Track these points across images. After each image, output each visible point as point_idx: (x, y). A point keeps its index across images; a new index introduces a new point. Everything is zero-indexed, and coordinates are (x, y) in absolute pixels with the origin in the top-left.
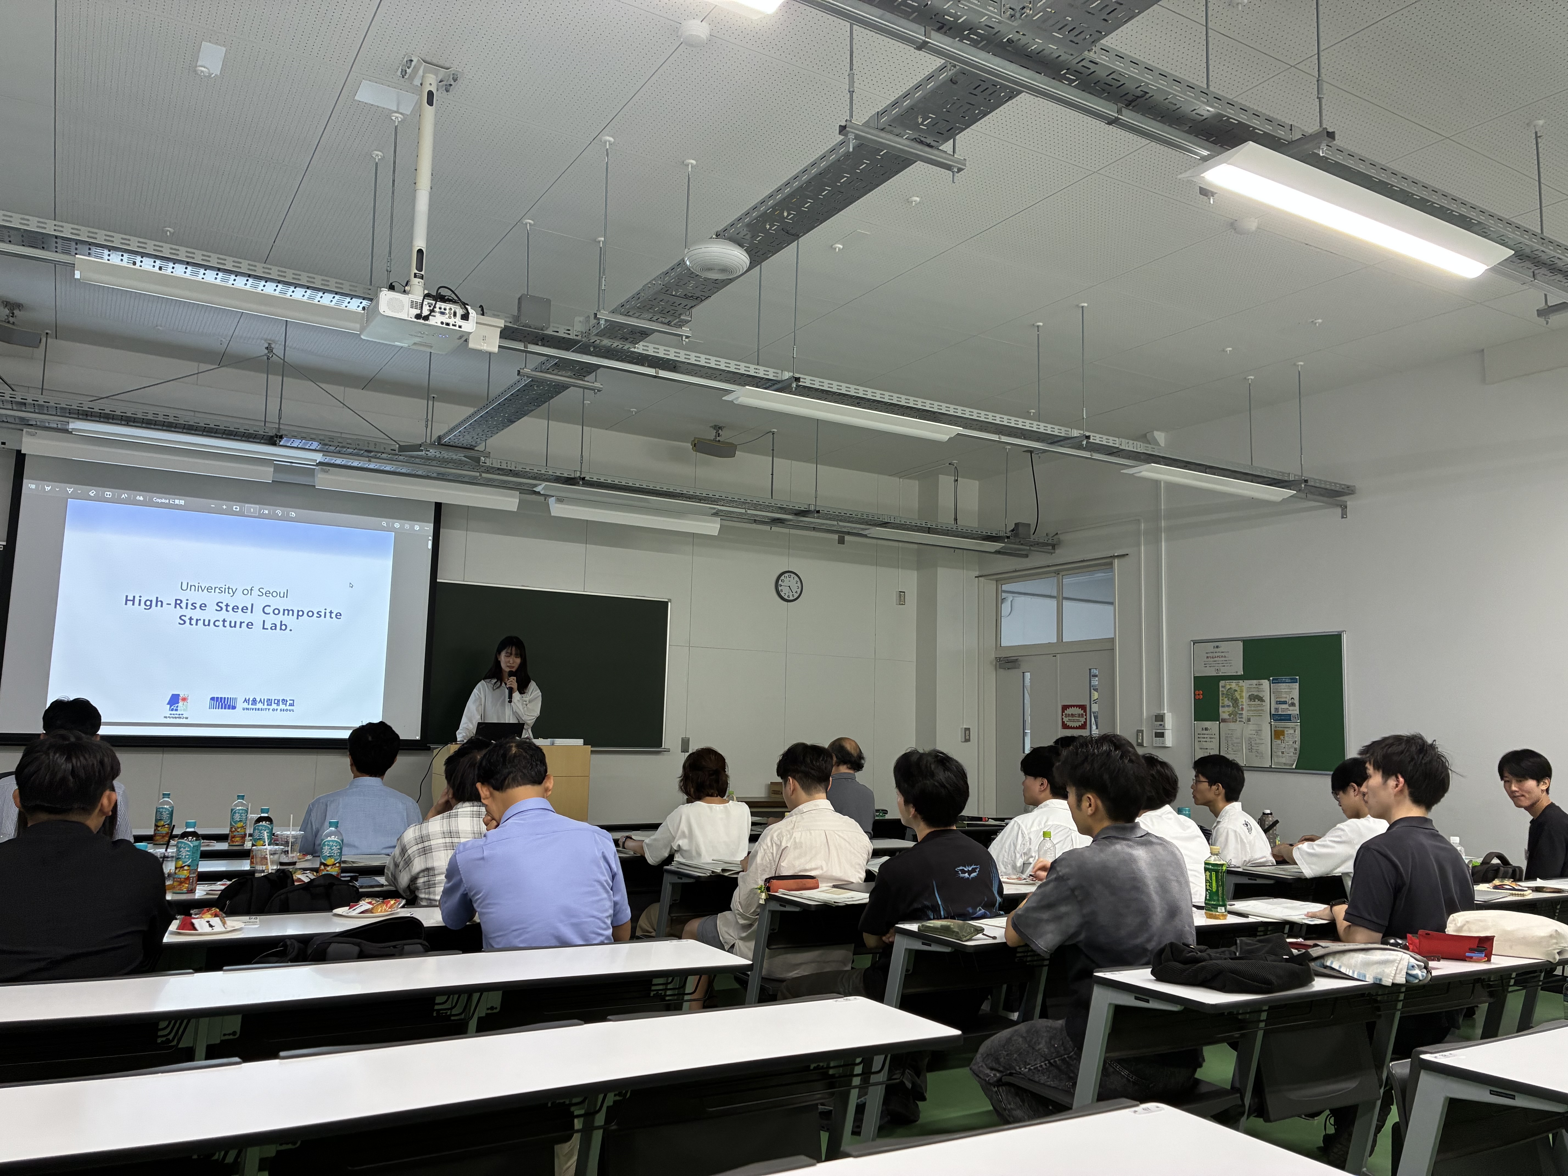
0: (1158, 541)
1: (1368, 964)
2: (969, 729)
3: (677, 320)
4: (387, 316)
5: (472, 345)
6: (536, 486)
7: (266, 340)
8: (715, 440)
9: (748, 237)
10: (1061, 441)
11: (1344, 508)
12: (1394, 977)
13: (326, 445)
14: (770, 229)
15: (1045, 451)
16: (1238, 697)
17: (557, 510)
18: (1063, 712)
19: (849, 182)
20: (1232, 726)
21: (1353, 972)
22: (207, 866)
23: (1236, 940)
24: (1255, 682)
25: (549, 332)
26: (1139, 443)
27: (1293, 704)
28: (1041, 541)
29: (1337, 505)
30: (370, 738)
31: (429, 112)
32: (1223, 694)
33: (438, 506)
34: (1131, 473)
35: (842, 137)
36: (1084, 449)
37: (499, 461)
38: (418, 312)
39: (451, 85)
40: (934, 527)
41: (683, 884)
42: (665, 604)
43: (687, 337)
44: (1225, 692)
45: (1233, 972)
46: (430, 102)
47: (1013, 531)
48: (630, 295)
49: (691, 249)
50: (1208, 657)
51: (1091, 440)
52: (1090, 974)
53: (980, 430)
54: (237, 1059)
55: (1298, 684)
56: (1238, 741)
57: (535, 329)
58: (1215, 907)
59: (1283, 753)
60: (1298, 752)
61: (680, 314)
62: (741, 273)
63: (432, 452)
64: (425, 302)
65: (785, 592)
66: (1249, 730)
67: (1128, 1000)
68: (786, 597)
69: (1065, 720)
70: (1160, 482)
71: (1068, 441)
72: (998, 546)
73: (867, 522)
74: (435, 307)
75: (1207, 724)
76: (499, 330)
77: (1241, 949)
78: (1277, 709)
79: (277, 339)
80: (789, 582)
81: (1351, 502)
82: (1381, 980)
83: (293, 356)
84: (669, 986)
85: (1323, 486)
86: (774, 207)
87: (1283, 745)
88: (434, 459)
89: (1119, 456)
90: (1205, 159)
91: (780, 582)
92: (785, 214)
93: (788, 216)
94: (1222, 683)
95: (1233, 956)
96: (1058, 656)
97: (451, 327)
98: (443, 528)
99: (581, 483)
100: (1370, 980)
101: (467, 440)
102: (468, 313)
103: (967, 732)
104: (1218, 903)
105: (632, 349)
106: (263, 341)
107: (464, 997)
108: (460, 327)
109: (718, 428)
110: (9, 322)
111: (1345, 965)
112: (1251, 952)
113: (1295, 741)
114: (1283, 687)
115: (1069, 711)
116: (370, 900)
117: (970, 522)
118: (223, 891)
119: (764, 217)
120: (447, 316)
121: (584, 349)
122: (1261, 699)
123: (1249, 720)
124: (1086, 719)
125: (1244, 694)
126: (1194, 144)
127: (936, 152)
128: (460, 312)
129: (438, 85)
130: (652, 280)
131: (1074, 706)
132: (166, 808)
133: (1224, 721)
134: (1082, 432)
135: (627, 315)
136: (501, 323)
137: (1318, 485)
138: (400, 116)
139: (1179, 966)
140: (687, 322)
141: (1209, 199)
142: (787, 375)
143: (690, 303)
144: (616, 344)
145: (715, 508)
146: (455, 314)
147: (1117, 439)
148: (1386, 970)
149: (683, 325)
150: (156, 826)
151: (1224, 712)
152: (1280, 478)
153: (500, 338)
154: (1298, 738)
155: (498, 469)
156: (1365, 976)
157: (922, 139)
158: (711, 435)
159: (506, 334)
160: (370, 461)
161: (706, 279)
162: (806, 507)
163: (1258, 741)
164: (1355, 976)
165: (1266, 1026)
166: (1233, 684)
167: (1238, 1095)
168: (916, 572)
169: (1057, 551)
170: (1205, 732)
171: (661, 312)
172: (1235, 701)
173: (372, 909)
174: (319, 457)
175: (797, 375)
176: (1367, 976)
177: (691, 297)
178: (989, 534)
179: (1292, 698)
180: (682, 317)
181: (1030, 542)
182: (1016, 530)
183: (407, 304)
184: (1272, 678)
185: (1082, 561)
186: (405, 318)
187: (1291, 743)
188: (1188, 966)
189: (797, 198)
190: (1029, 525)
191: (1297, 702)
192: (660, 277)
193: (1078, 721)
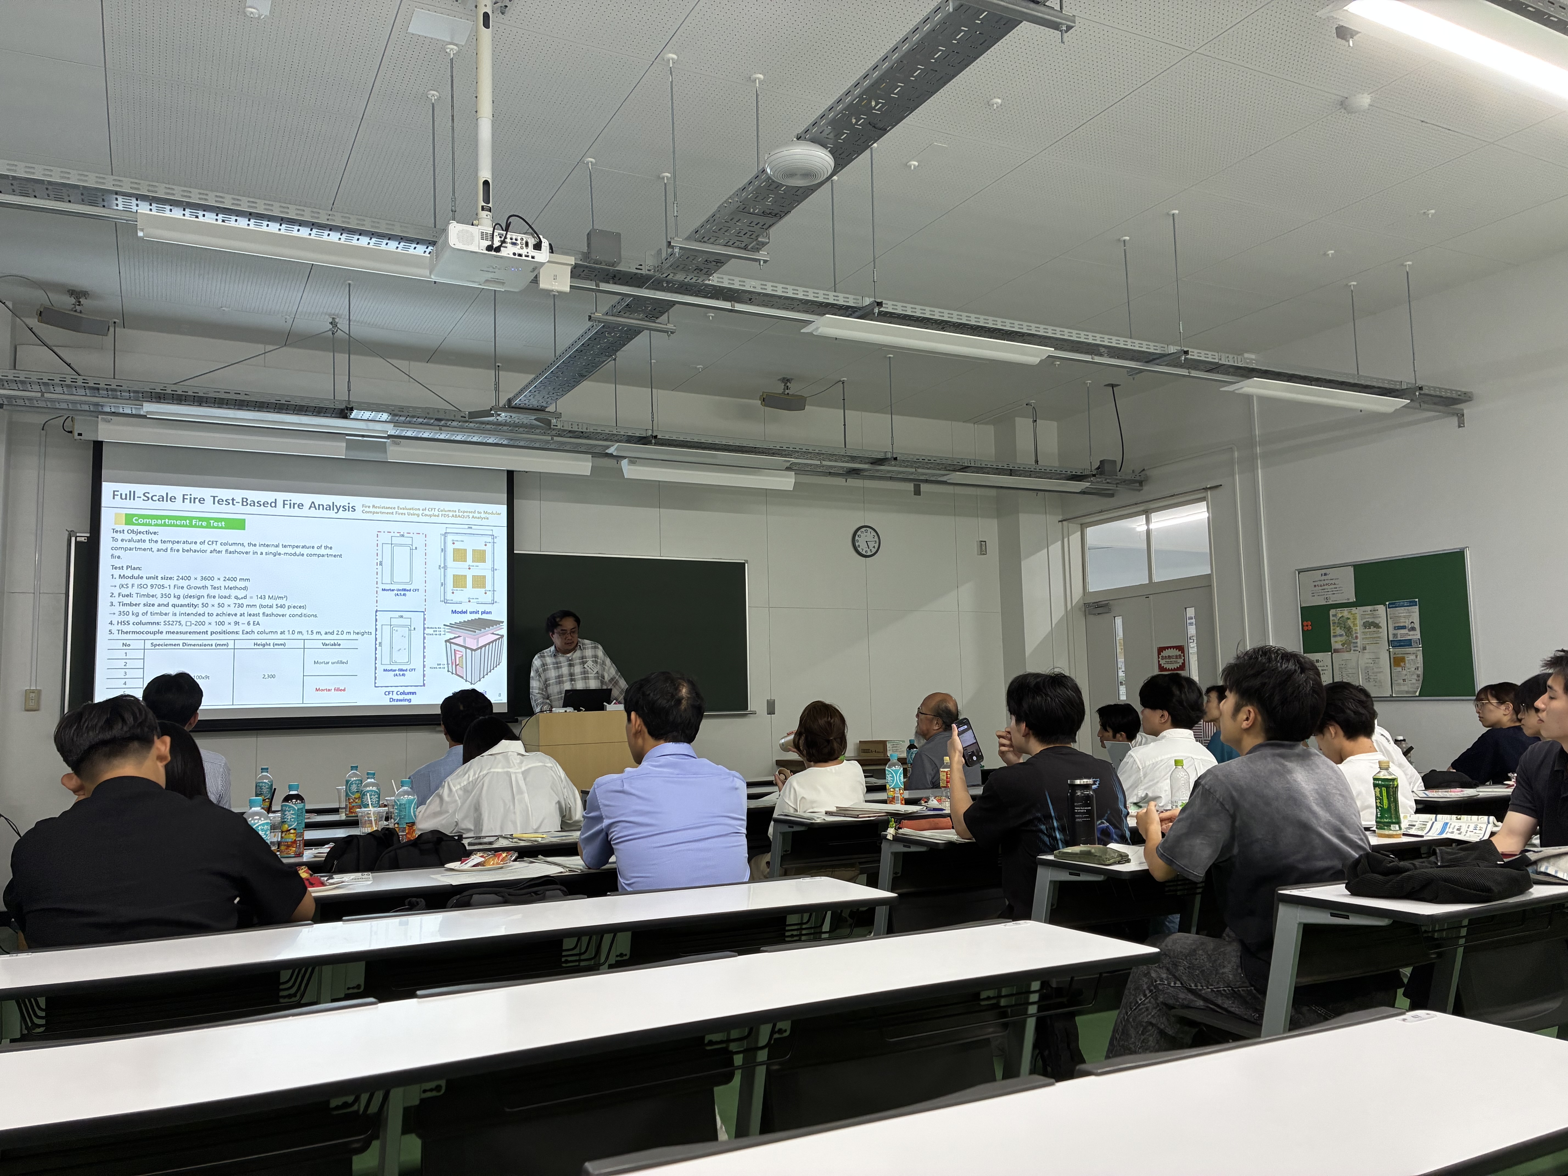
0: (1254, 469)
3: (755, 243)
4: (458, 250)
5: (543, 284)
6: (608, 447)
7: (330, 315)
8: (783, 393)
9: (831, 136)
10: (1158, 359)
11: (1461, 416)
13: (396, 415)
14: (856, 123)
15: (1141, 371)
16: (1352, 625)
17: (630, 471)
18: (1159, 654)
19: (944, 57)
20: (1346, 655)
22: (310, 835)
23: (1436, 852)
24: (1369, 608)
25: (621, 268)
27: (1413, 629)
28: (1128, 478)
29: (1453, 414)
30: (462, 708)
31: (486, 34)
32: (1334, 623)
33: (510, 474)
34: (1231, 390)
36: (1181, 366)
37: (570, 423)
38: (490, 243)
39: (506, 6)
40: (1016, 468)
41: (793, 832)
42: (743, 566)
43: (765, 261)
44: (1337, 622)
45: (1446, 880)
46: (486, 25)
47: (1098, 468)
48: (704, 219)
49: (771, 156)
50: (1315, 586)
51: (1189, 356)
52: (1273, 892)
53: (1073, 350)
54: (372, 1000)
55: (1417, 607)
56: (1354, 671)
57: (606, 266)
59: (1404, 680)
60: (1421, 677)
61: (757, 236)
62: (825, 178)
63: (504, 416)
64: (496, 234)
65: (863, 548)
66: (1365, 659)
67: (1323, 918)
68: (864, 553)
69: (1161, 664)
71: (1165, 358)
72: (1084, 485)
73: (945, 467)
74: (506, 238)
76: (569, 268)
78: (1395, 635)
79: (341, 312)
80: (866, 538)
81: (1468, 410)
83: (358, 331)
85: (1438, 393)
86: (860, 96)
87: (1404, 672)
88: (505, 424)
89: (1218, 372)
91: (857, 538)
92: (873, 103)
93: (876, 106)
94: (1332, 612)
96: (1151, 596)
97: (524, 258)
98: (517, 498)
99: (653, 441)
101: (537, 401)
102: (541, 242)
105: (707, 282)
106: (327, 317)
108: (533, 257)
109: (786, 381)
110: (76, 311)
111: (1561, 870)
112: (1454, 860)
113: (1418, 668)
114: (1401, 612)
115: (1165, 653)
116: (481, 854)
117: (1051, 462)
118: (328, 853)
119: (850, 110)
120: (519, 247)
121: (657, 285)
122: (1377, 626)
123: (1364, 648)
124: (1184, 660)
125: (1358, 622)
127: (1043, 9)
128: (532, 242)
129: (493, 7)
130: (729, 198)
131: (1170, 647)
132: (265, 783)
133: (1336, 651)
134: (1179, 348)
135: (702, 240)
136: (572, 260)
137: (1432, 392)
138: (455, 47)
139: (1380, 877)
140: (764, 244)
141: (1347, 41)
142: (867, 301)
143: (769, 221)
144: (691, 277)
145: (789, 461)
146: (527, 244)
147: (1216, 353)
149: (760, 249)
151: (1336, 642)
152: (1392, 386)
153: (571, 276)
154: (1420, 664)
155: (570, 431)
158: (779, 388)
159: (577, 272)
160: (440, 430)
161: (787, 189)
162: (883, 454)
163: (1375, 670)
165: (1466, 943)
166: (1345, 612)
168: (996, 520)
169: (1145, 488)
171: (738, 234)
172: (1348, 630)
173: (484, 862)
174: (391, 430)
175: (879, 299)
177: (770, 213)
178: (1074, 473)
179: (1412, 622)
180: (759, 239)
181: (1117, 479)
182: (1102, 469)
183: (477, 236)
184: (1387, 603)
185: (1172, 496)
186: (476, 250)
187: (1413, 669)
188: (1391, 877)
189: (886, 83)
190: (1114, 462)
191: (1417, 626)
192: (736, 194)
193: (1176, 662)
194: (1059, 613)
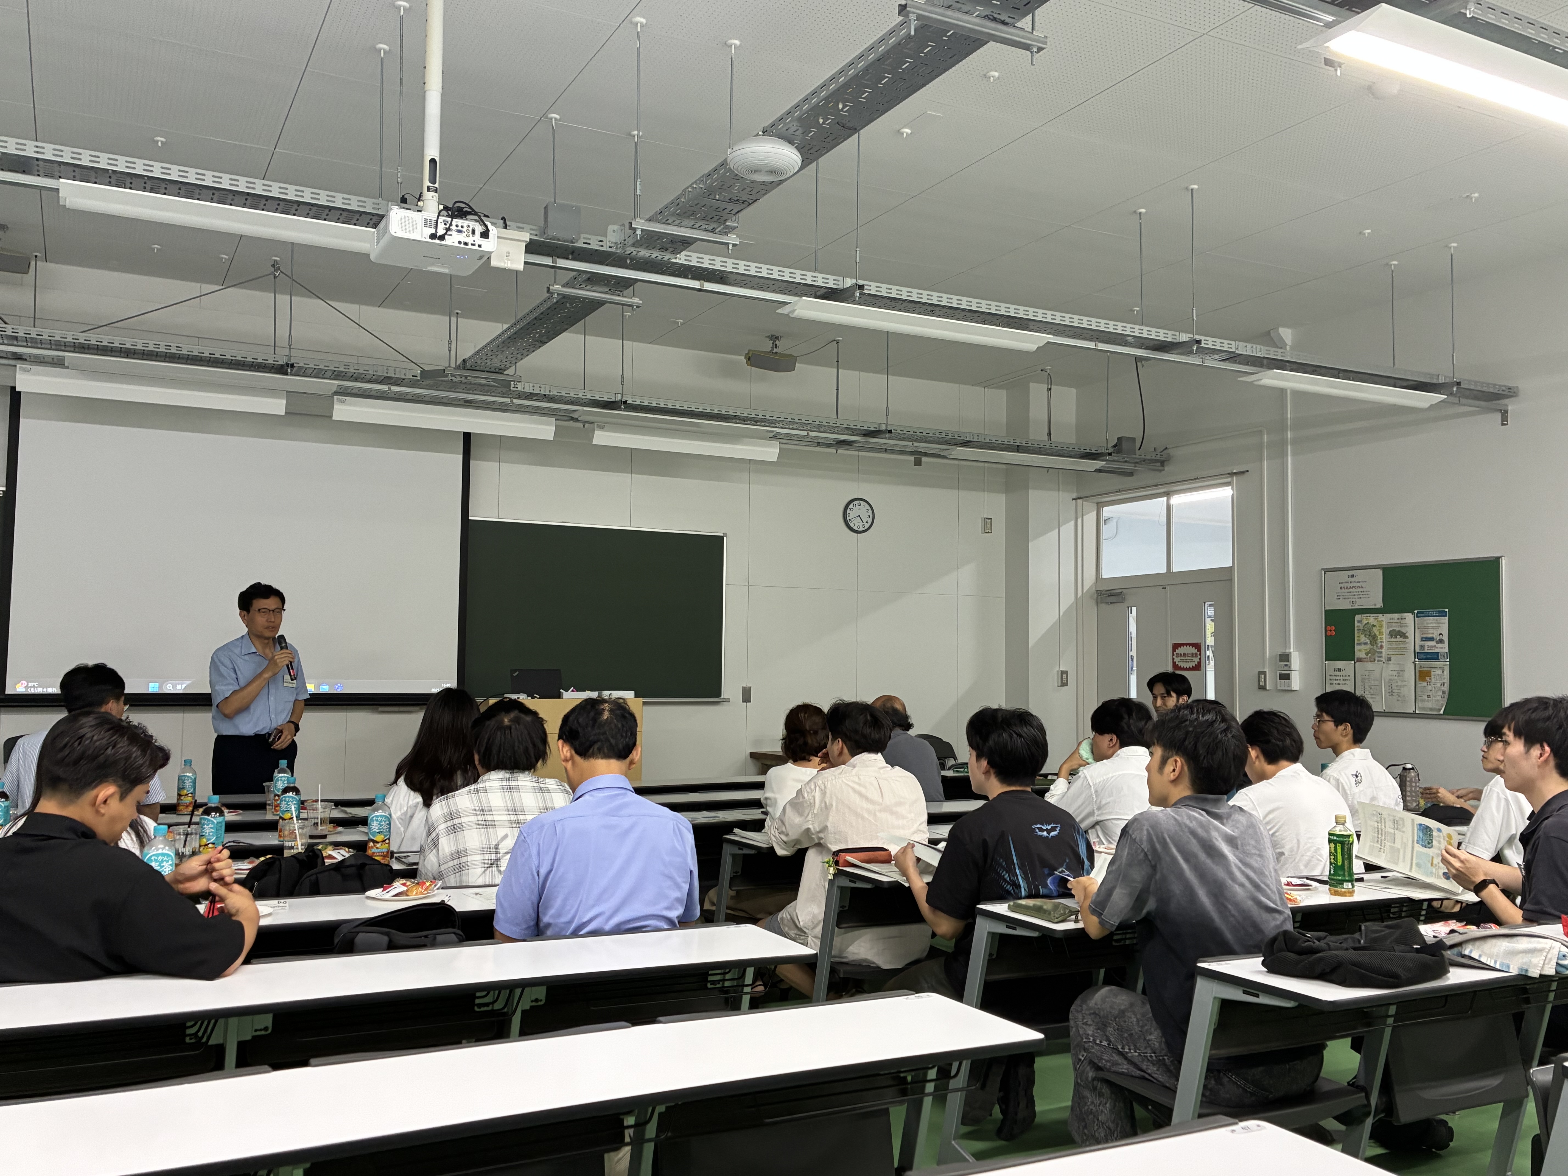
0: (1284, 455)
1: (1513, 953)
2: (1066, 672)
3: (722, 227)
4: (398, 237)
5: (495, 264)
6: (575, 411)
8: (771, 352)
9: (799, 133)
10: (1168, 347)
11: (1504, 413)
12: (1542, 968)
13: (341, 372)
14: (824, 123)
15: (1150, 359)
16: (1377, 633)
17: (600, 437)
18: (1174, 650)
19: (913, 68)
20: (1370, 666)
21: (1495, 962)
23: (1360, 927)
24: (1396, 616)
25: (580, 244)
26: (1259, 347)
27: (1441, 641)
28: (1148, 457)
29: (1496, 411)
32: (1359, 630)
33: (467, 436)
34: (1249, 381)
35: (901, 18)
36: (1195, 355)
37: (532, 385)
38: (433, 231)
40: (1024, 444)
41: (744, 855)
42: (721, 539)
43: (734, 246)
44: (1362, 628)
45: (1356, 963)
47: (1115, 446)
48: (668, 201)
49: (734, 149)
50: (1341, 588)
51: (1203, 345)
52: (1193, 964)
53: (1074, 336)
54: (267, 1067)
55: (1447, 618)
56: (1377, 683)
57: (564, 241)
58: (1341, 882)
59: (1429, 696)
60: (1447, 695)
61: (726, 220)
62: (792, 173)
63: (457, 378)
64: (441, 219)
65: (856, 524)
66: (1389, 670)
67: (1236, 994)
68: (856, 528)
69: (1177, 660)
70: (1286, 390)
71: (1177, 347)
72: (1099, 464)
73: (946, 441)
74: (451, 225)
75: (1340, 664)
76: (524, 244)
77: (1366, 936)
78: (1422, 647)
80: (858, 512)
81: (1513, 407)
82: (1527, 971)
84: (728, 976)
85: (1479, 388)
86: (826, 99)
87: (1430, 687)
88: (460, 385)
89: (1235, 362)
90: (1329, 25)
91: (848, 511)
92: (841, 106)
93: (843, 108)
94: (1358, 617)
95: (1357, 945)
96: (1168, 587)
97: (470, 246)
98: (473, 460)
99: (623, 407)
100: (1514, 971)
101: (496, 363)
102: (488, 230)
103: (1064, 675)
104: (1343, 878)
105: (673, 260)
107: (505, 993)
108: (480, 246)
109: (774, 338)
111: (1486, 954)
112: (1375, 940)
113: (1444, 684)
114: (1430, 621)
115: (1180, 650)
116: (404, 881)
117: (1066, 437)
119: (816, 111)
120: (465, 235)
121: (620, 262)
122: (1404, 635)
123: (1389, 659)
124: (1200, 659)
125: (1384, 630)
126: (1316, 9)
127: (1012, 30)
128: (479, 229)
130: (693, 184)
131: (1186, 644)
133: (1360, 660)
134: (1192, 336)
135: (665, 222)
136: (526, 237)
137: (1472, 387)
138: (406, 4)
139: (1293, 957)
140: (732, 228)
141: (1336, 70)
142: (849, 282)
143: (737, 207)
144: (655, 254)
145: (773, 431)
146: (473, 232)
147: (1233, 343)
148: (1532, 960)
149: (730, 232)
150: (179, 795)
151: (1360, 650)
152: (1428, 381)
153: (525, 252)
154: (1447, 680)
155: (531, 393)
156: (1509, 967)
157: (995, 16)
158: (767, 346)
159: (532, 248)
161: (752, 182)
162: (876, 426)
163: (1399, 683)
164: (1498, 967)
165: (1394, 1023)
166: (1371, 619)
167: (1363, 1094)
168: (1004, 495)
169: (1166, 468)
170: (1338, 673)
171: (704, 218)
172: (1374, 639)
173: (407, 891)
175: (861, 282)
176: (1511, 966)
177: (737, 200)
178: (1088, 451)
179: (1440, 634)
180: (727, 223)
181: (1136, 458)
182: (1119, 446)
183: (421, 223)
184: (1416, 612)
185: (1195, 479)
186: (419, 238)
187: (1439, 685)
188: (1303, 957)
189: (853, 88)
190: (1133, 439)
191: (1446, 638)
192: (700, 180)
193: (1192, 661)
194: (1068, 600)
